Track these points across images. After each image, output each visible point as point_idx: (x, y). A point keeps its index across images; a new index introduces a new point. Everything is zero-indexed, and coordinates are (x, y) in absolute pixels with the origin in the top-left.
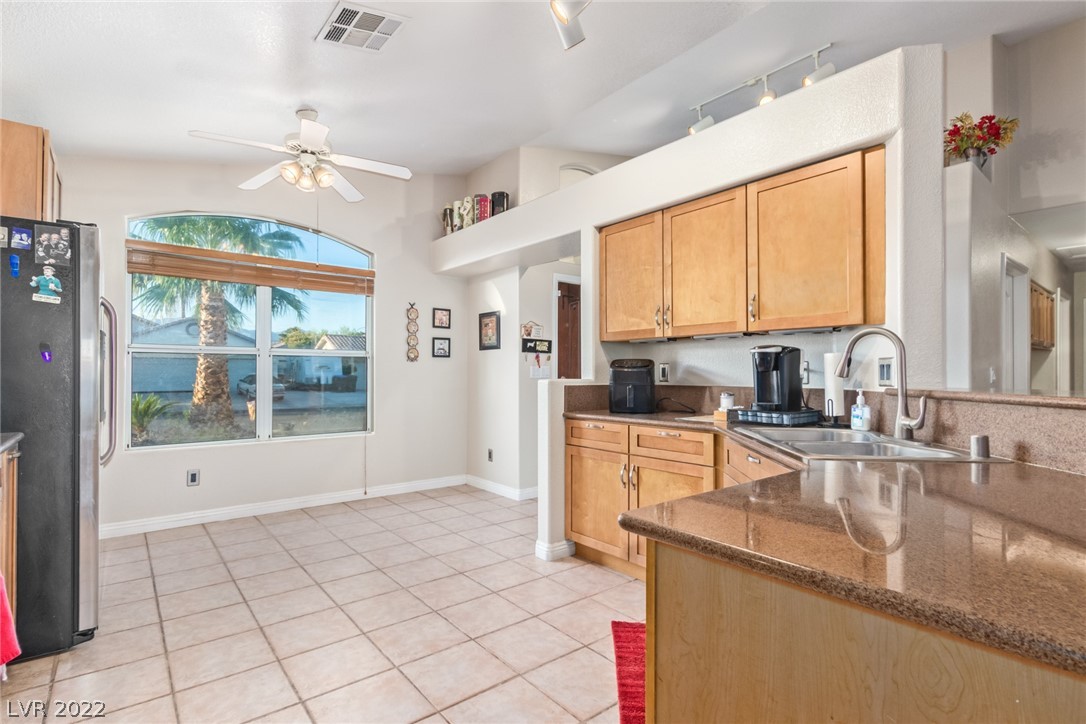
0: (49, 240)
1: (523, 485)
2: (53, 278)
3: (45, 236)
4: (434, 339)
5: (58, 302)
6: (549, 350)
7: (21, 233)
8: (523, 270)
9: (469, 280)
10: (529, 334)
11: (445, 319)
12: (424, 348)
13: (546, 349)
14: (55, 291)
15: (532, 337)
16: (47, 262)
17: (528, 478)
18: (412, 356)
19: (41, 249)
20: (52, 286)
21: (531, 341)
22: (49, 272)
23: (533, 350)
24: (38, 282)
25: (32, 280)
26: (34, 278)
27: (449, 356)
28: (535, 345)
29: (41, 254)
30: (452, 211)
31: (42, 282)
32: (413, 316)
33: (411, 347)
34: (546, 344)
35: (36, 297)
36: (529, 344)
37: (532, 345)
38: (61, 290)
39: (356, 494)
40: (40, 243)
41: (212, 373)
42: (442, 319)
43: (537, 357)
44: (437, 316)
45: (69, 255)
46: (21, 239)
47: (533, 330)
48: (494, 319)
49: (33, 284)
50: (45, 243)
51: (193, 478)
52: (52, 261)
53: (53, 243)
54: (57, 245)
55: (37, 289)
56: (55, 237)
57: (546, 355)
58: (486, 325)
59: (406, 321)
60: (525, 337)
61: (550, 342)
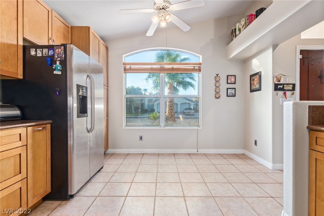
0: (58, 51)
1: (274, 162)
2: (59, 65)
3: (57, 50)
4: (227, 89)
5: (60, 74)
6: (294, 89)
7: (51, 50)
8: (275, 47)
9: (244, 61)
10: (279, 81)
11: (233, 80)
12: (223, 93)
13: (291, 88)
14: (60, 70)
15: (281, 82)
16: (58, 60)
17: (278, 158)
18: (217, 96)
19: (56, 55)
20: (59, 68)
21: (281, 84)
22: (58, 63)
23: (282, 89)
24: (55, 67)
25: (53, 66)
26: (54, 66)
27: (235, 96)
28: (283, 87)
29: (56, 57)
30: (235, 29)
31: (56, 67)
32: (218, 79)
33: (217, 93)
34: (292, 86)
35: (55, 72)
36: (279, 87)
37: (281, 87)
38: (61, 69)
39: (194, 151)
40: (56, 53)
41: (170, 107)
42: (231, 79)
43: (285, 93)
44: (229, 79)
45: (64, 56)
46: (51, 52)
47: (282, 78)
48: (258, 76)
49: (54, 68)
50: (57, 53)
51: (141, 138)
52: (59, 59)
53: (60, 52)
54: (60, 53)
55: (55, 70)
56: (60, 50)
57: (291, 92)
58: (253, 80)
59: (215, 81)
60: (276, 83)
61: (294, 85)
